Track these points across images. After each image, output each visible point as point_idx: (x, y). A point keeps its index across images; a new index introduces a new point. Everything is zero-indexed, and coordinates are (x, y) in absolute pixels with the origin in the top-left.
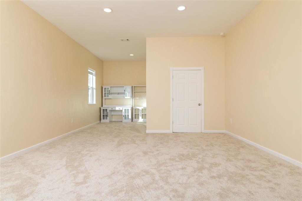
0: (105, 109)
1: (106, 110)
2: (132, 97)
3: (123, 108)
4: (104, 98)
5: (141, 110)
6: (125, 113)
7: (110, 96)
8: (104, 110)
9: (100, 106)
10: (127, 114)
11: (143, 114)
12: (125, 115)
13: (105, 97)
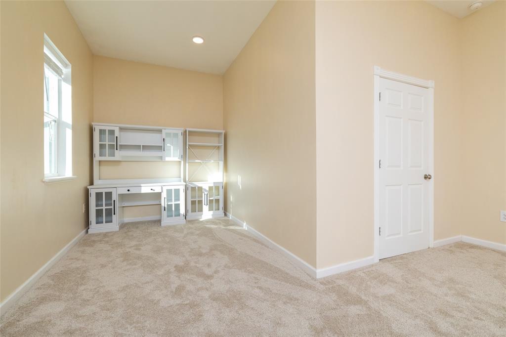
0: (104, 191)
1: (109, 195)
2: (184, 156)
3: (163, 187)
4: (97, 158)
5: (208, 189)
6: (169, 199)
7: (119, 155)
8: (99, 196)
9: (85, 182)
10: (173, 203)
11: (213, 200)
12: (168, 205)
13: (101, 155)
